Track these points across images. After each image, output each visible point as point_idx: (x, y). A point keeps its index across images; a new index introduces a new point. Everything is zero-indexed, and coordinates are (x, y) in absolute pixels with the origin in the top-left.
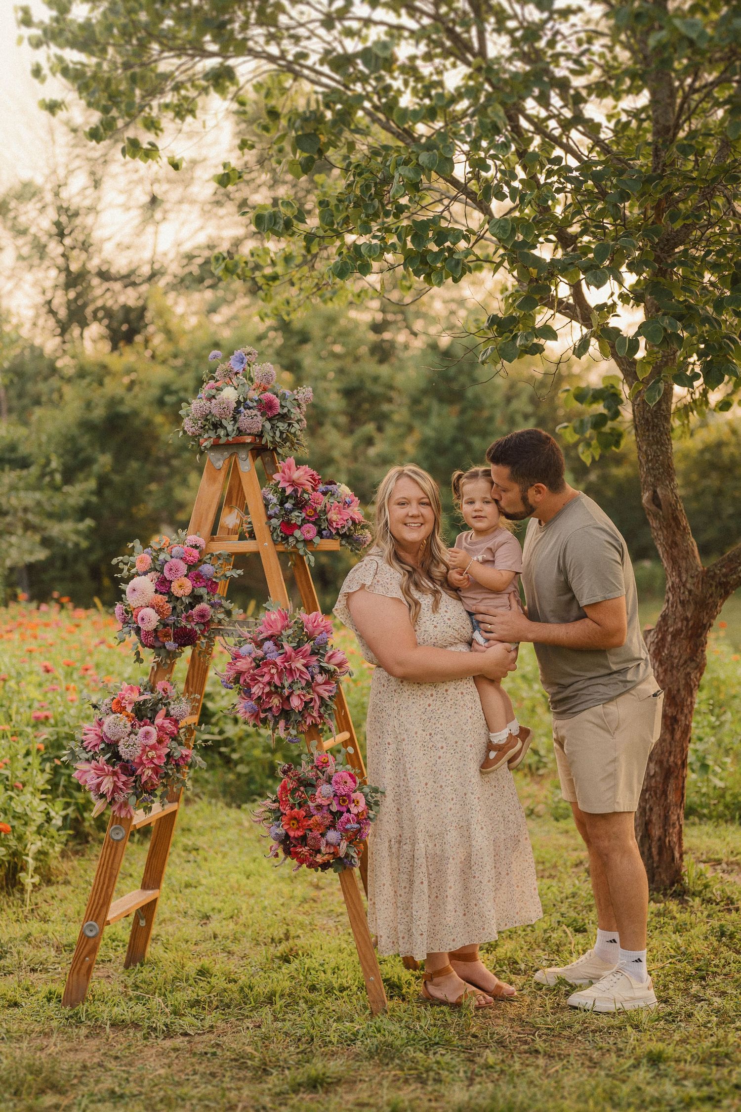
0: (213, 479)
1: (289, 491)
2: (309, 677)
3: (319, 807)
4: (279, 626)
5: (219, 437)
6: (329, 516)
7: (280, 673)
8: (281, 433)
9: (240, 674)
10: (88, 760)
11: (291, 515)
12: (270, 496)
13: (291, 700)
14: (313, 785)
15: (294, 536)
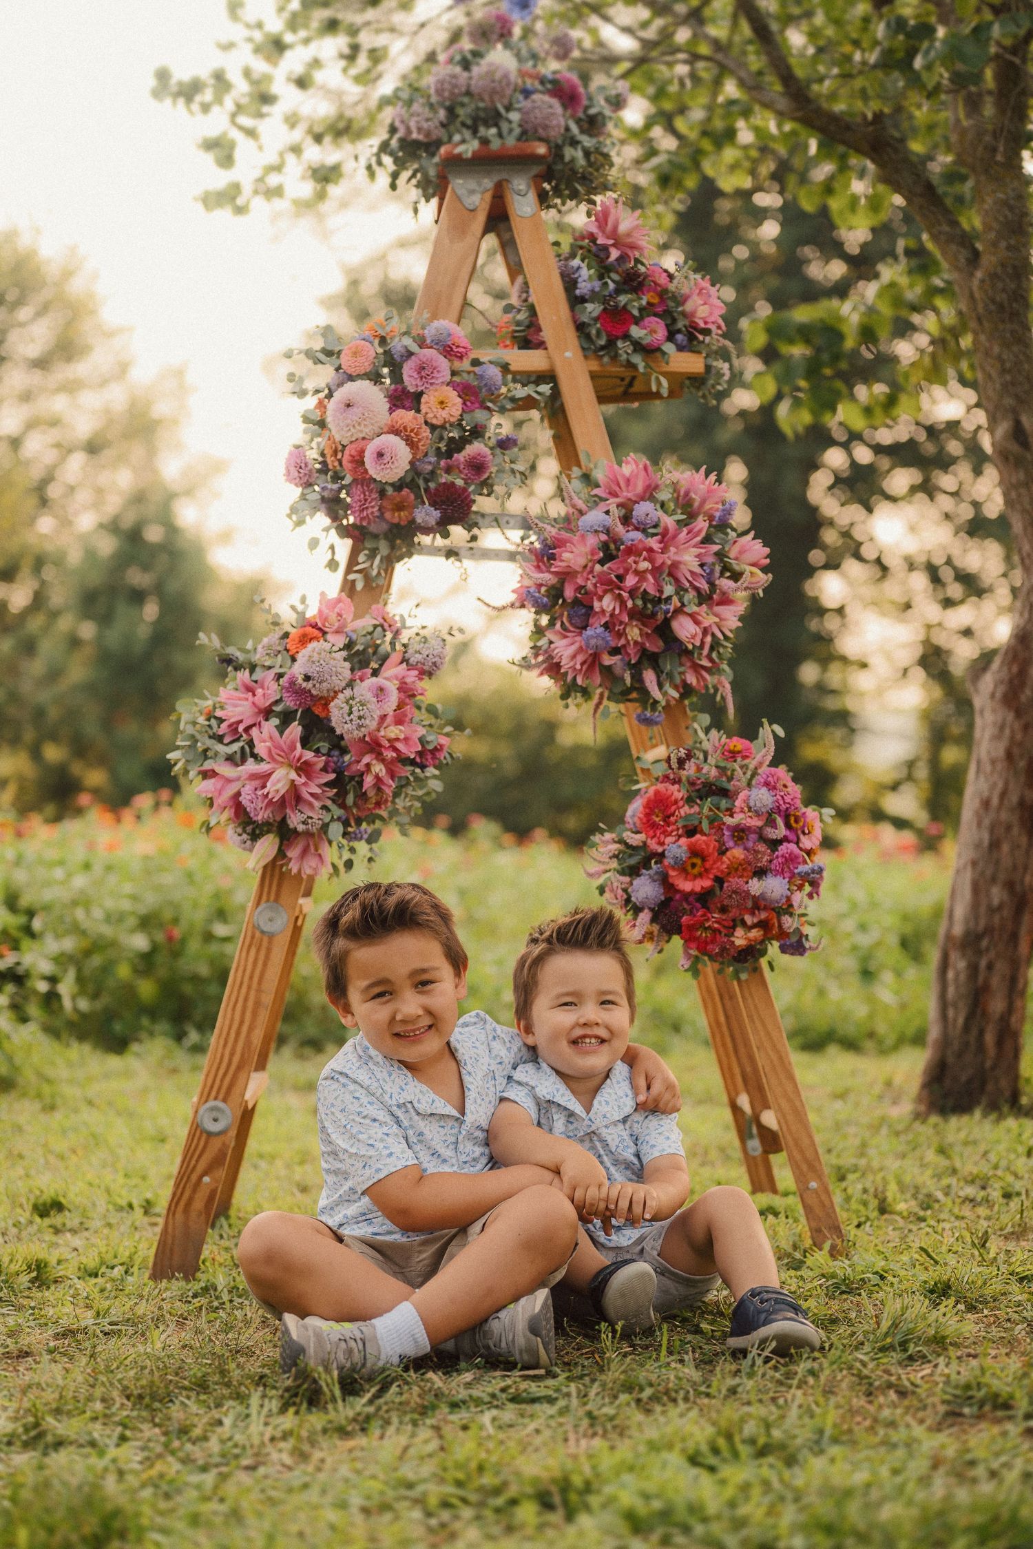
1: (614, 254)
2: (704, 586)
3: (740, 833)
4: (640, 487)
5: (485, 142)
6: (688, 307)
7: (656, 571)
8: (587, 154)
9: (566, 576)
10: (230, 758)
11: (623, 299)
12: (576, 262)
13: (675, 625)
14: (724, 793)
15: (626, 337)
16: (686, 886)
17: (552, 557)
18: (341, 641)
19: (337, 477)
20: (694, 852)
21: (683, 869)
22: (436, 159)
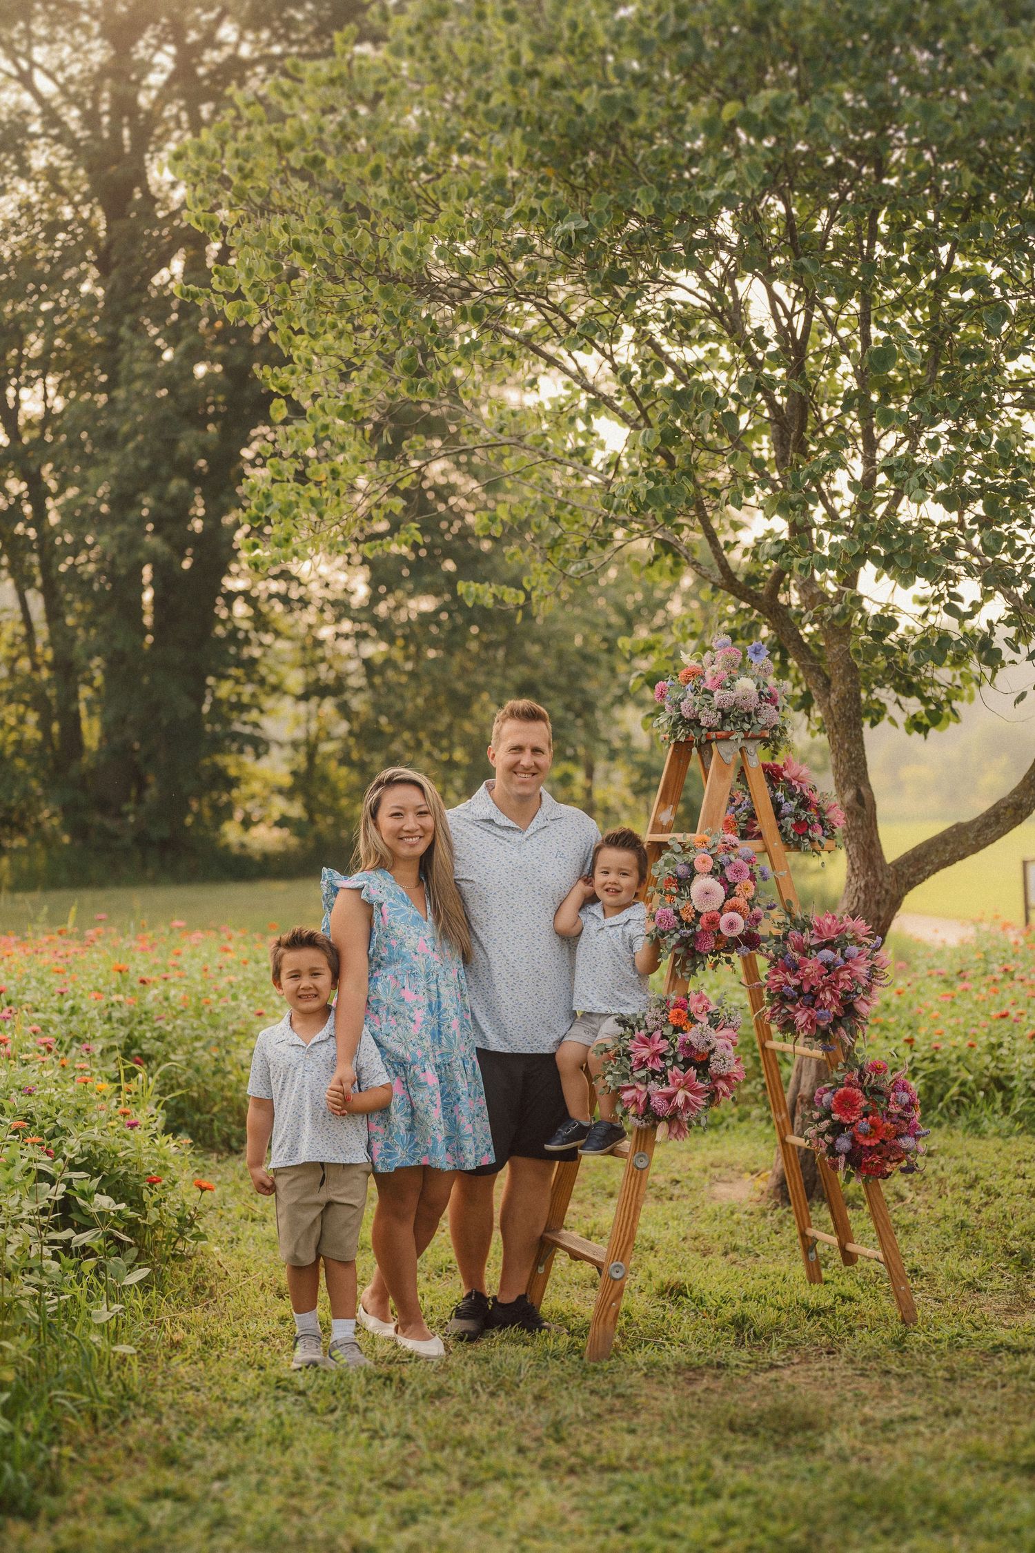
0: (722, 774)
2: (866, 982)
3: (889, 1114)
6: (830, 816)
9: (807, 978)
10: (639, 1080)
11: (803, 814)
12: (779, 794)
13: (857, 1006)
14: (881, 1093)
15: (806, 836)
16: (867, 1143)
17: (796, 969)
18: (706, 1020)
19: (689, 926)
20: (873, 1126)
21: (866, 1136)
22: (704, 731)
